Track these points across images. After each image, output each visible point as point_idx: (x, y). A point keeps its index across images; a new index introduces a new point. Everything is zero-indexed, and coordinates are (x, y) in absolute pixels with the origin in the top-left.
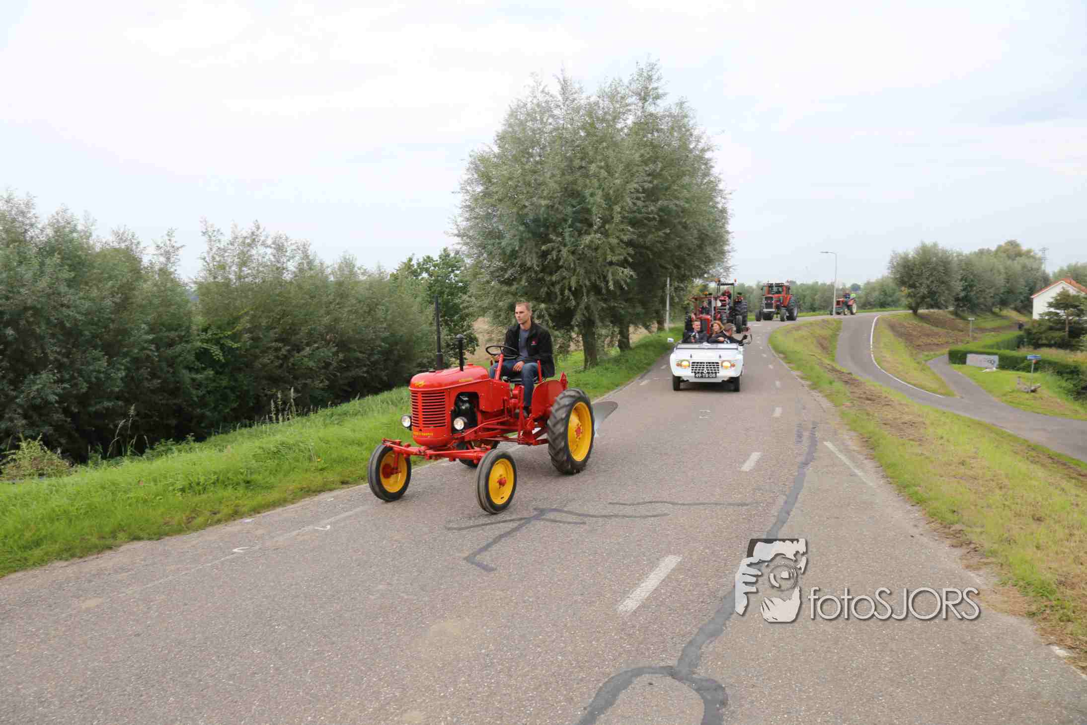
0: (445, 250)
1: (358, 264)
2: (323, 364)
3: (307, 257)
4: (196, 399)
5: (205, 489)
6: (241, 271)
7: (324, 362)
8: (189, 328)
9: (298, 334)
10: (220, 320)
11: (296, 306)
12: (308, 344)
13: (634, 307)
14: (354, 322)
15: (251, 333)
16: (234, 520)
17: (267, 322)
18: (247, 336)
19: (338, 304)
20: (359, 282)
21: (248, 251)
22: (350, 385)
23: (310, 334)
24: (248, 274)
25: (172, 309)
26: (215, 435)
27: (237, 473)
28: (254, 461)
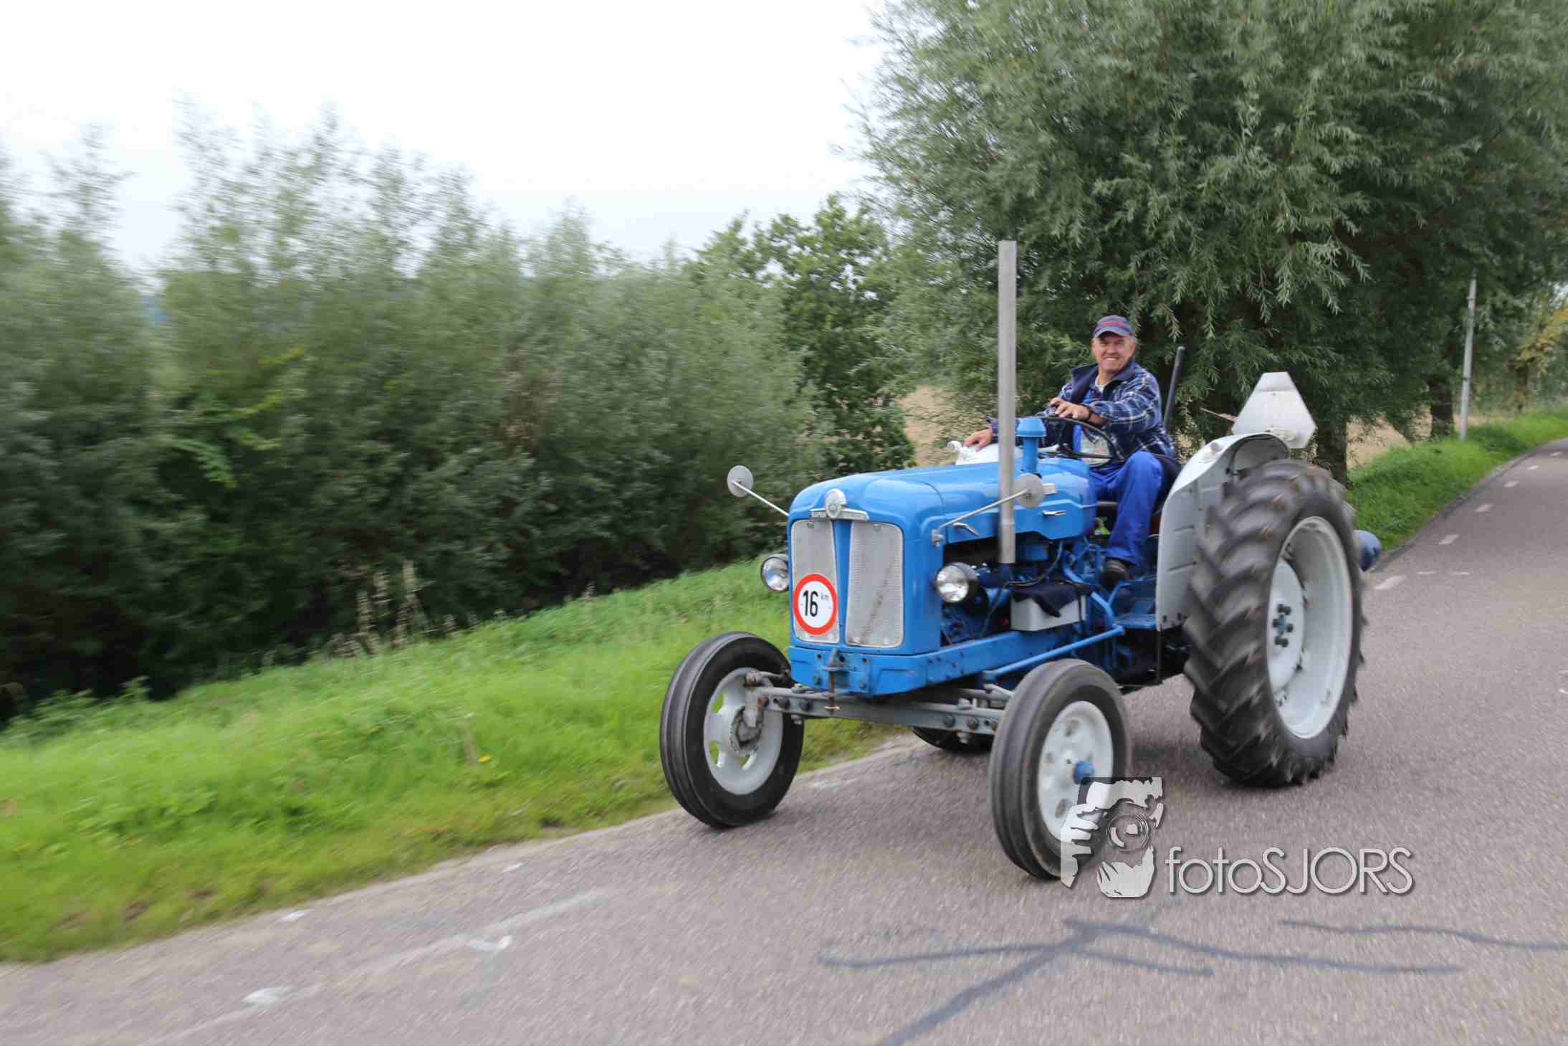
0: (832, 201)
1: (596, 235)
2: (495, 503)
3: (461, 212)
4: (156, 586)
5: (178, 827)
6: (282, 245)
7: (499, 497)
8: (140, 393)
9: (428, 420)
10: (223, 376)
11: (431, 346)
12: (457, 448)
13: (1366, 366)
14: (582, 391)
15: (309, 411)
16: (256, 913)
17: (352, 387)
18: (298, 419)
19: (544, 341)
20: (598, 284)
21: (305, 190)
22: (563, 558)
23: (464, 420)
24: (301, 254)
25: (99, 343)
26: (203, 683)
27: (266, 786)
28: (313, 757)
